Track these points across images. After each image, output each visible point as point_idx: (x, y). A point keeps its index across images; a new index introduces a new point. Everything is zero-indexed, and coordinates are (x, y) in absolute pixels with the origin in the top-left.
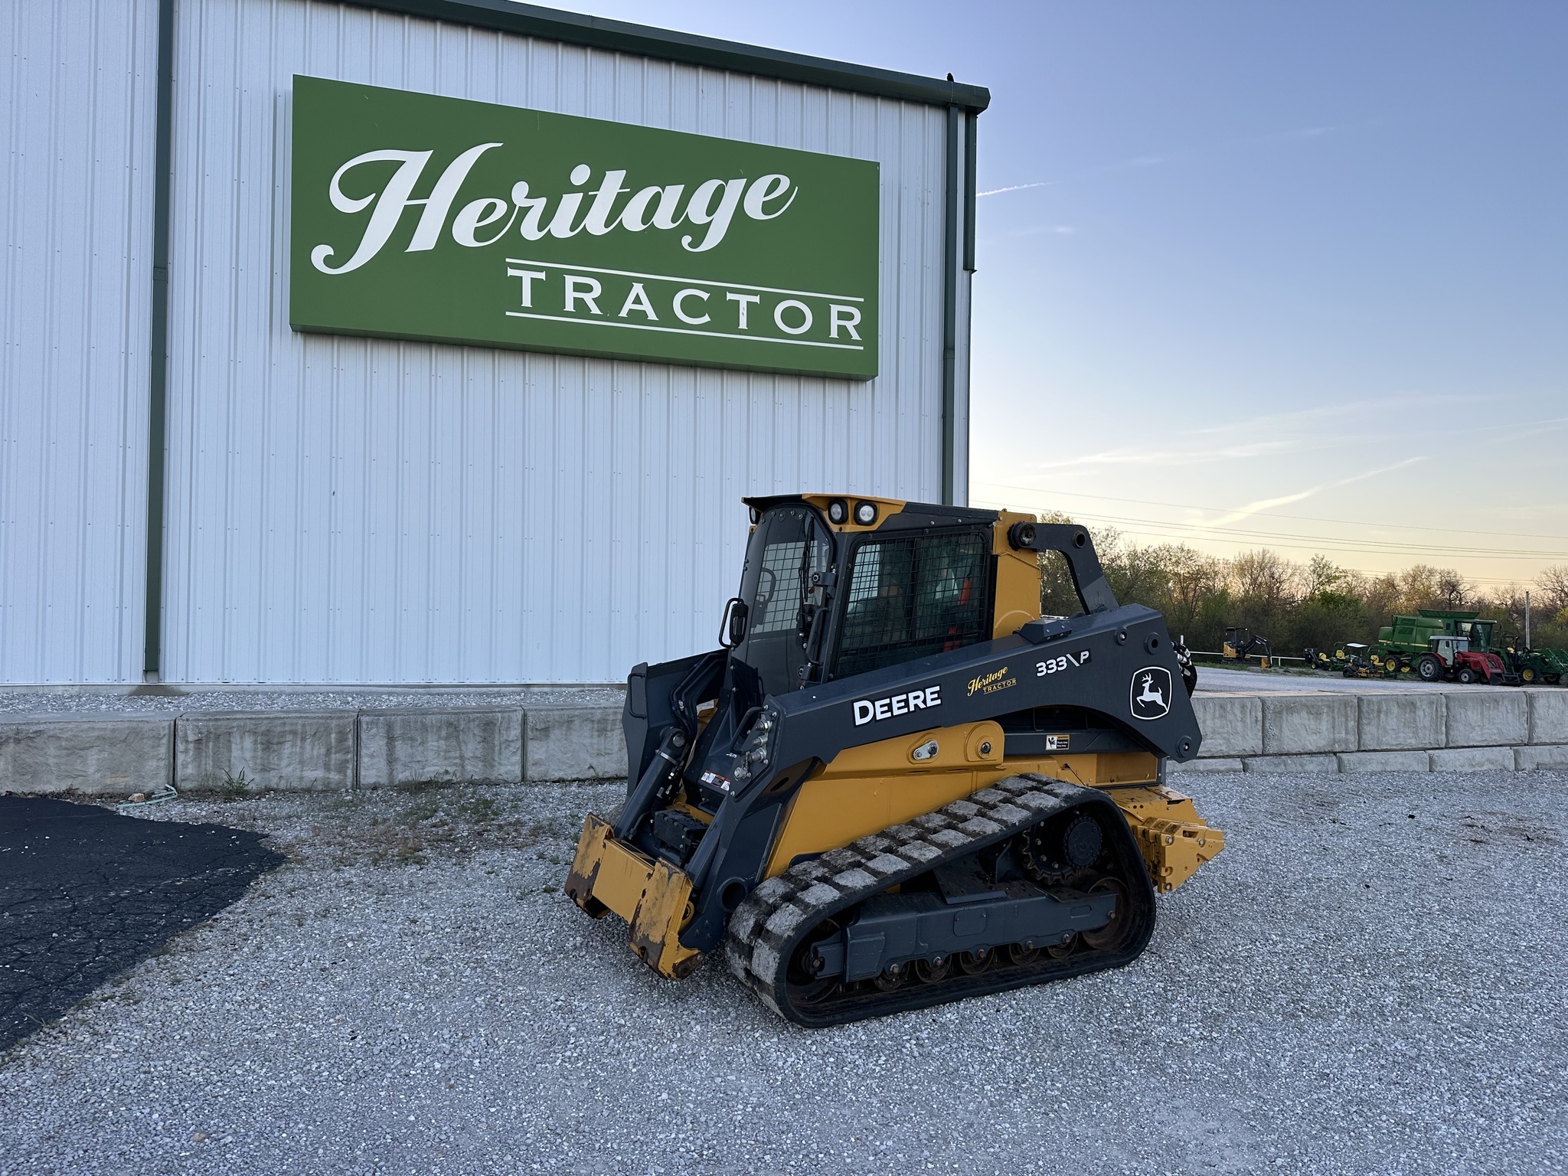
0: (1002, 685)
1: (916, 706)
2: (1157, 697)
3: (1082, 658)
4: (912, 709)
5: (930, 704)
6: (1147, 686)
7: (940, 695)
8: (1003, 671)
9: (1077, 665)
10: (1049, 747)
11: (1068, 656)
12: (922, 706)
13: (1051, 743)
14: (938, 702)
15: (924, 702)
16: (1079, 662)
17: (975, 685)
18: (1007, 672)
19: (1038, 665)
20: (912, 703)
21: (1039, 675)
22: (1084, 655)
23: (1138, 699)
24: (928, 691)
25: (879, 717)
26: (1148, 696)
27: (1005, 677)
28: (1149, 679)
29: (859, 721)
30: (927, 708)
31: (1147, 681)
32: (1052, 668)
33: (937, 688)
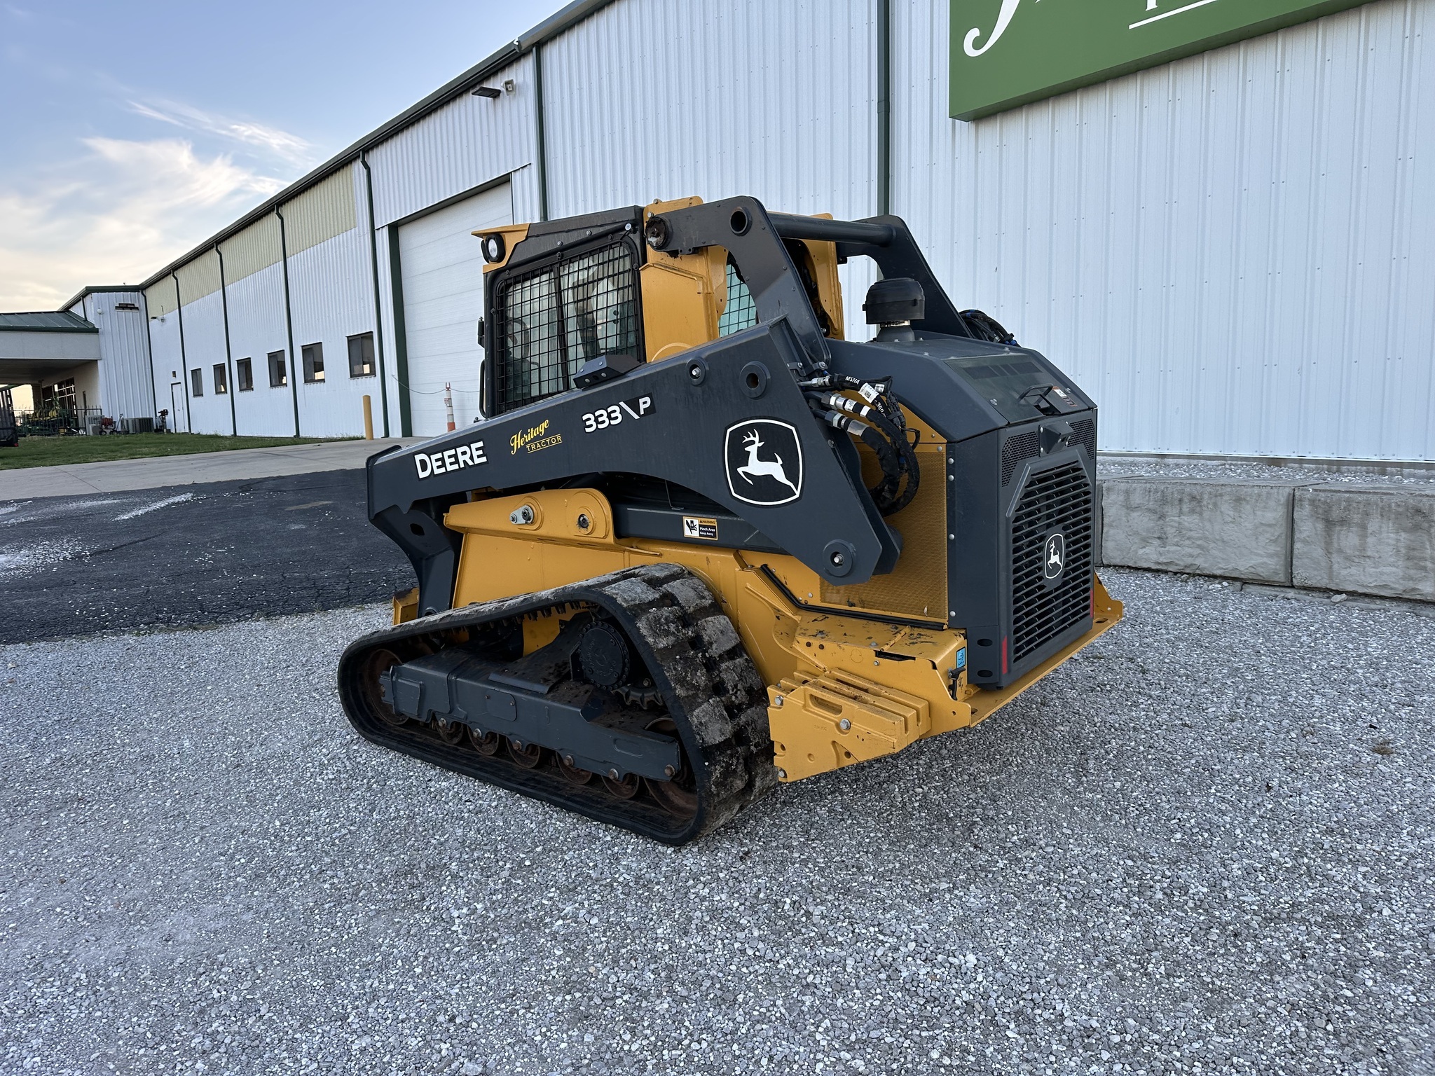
0: (546, 443)
1: (465, 462)
2: (775, 469)
3: (642, 407)
4: (462, 465)
5: (477, 461)
6: (753, 450)
7: (485, 451)
8: (545, 425)
9: (636, 417)
10: (687, 532)
11: (622, 404)
12: (471, 463)
13: (692, 528)
14: (484, 459)
15: (472, 458)
16: (638, 412)
17: (517, 442)
18: (550, 425)
19: (585, 417)
20: (461, 458)
21: (588, 430)
22: (644, 403)
23: (740, 470)
24: (474, 446)
25: (437, 471)
26: (756, 467)
27: (548, 433)
28: (757, 439)
29: (422, 475)
30: (475, 465)
31: (753, 442)
32: (604, 422)
33: (480, 444)
